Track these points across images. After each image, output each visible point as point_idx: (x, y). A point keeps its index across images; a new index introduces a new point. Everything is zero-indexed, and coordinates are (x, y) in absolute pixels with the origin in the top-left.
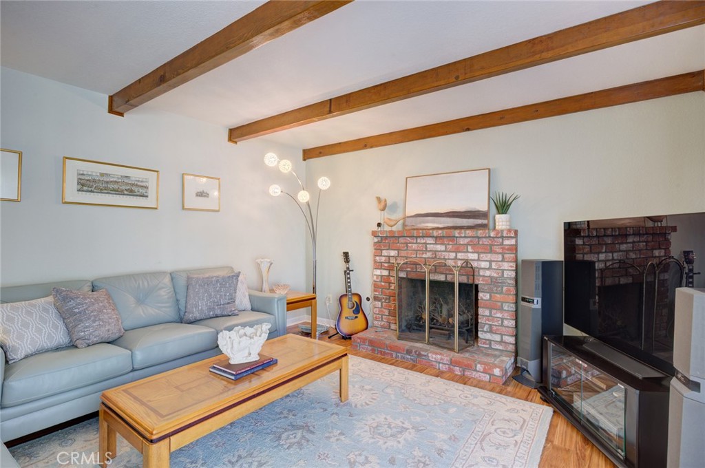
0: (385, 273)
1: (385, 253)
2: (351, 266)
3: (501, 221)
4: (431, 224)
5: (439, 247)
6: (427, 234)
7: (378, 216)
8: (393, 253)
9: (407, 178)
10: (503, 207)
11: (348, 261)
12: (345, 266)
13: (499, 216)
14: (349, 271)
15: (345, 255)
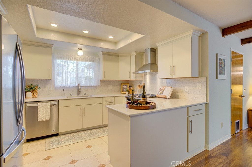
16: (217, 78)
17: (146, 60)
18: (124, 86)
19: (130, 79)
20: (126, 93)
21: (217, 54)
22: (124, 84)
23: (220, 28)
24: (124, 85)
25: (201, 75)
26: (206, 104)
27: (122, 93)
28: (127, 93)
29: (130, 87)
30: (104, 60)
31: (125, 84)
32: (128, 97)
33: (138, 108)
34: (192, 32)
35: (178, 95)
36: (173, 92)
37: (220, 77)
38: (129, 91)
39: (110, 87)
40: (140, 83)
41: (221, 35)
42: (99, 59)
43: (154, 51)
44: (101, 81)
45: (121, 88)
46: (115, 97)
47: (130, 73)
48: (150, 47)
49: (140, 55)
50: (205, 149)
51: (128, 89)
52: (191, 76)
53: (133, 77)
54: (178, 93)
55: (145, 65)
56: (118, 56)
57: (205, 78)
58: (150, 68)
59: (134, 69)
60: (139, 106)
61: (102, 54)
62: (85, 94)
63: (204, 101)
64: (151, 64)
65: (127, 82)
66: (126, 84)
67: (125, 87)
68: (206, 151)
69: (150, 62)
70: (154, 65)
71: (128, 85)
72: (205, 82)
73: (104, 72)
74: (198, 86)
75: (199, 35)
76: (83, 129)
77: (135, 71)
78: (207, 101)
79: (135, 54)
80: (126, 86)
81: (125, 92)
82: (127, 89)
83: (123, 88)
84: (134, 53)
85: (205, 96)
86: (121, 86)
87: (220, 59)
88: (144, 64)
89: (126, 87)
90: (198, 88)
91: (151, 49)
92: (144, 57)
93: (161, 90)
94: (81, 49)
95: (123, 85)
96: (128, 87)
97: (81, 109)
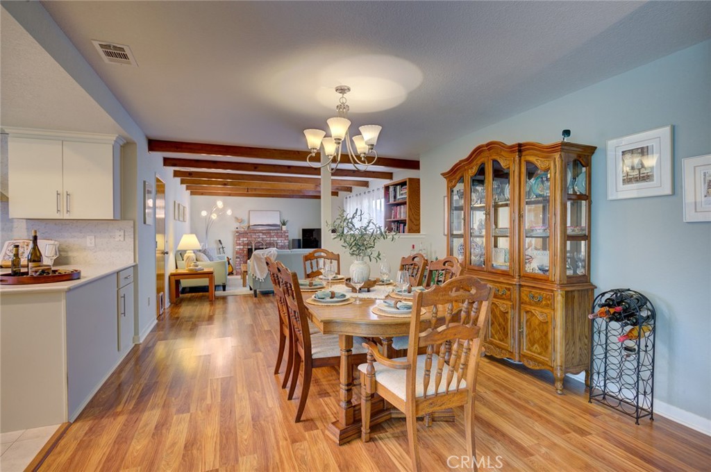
0: (242, 247)
1: (241, 239)
2: (224, 245)
3: (284, 228)
4: (260, 228)
5: (265, 236)
6: (260, 232)
7: (237, 225)
8: (245, 239)
9: (249, 211)
10: (284, 224)
11: (221, 244)
12: (220, 246)
13: (283, 227)
14: (223, 248)
15: (220, 241)
16: (145, 223)
21: (145, 182)
23: (147, 137)
26: (134, 266)
33: (56, 279)
34: (115, 139)
37: (148, 220)
41: (147, 149)
50: (134, 345)
52: (112, 218)
54: (67, 252)
57: (132, 222)
60: (45, 277)
63: (131, 263)
68: (137, 346)
72: (133, 229)
74: (118, 236)
75: (122, 143)
78: (135, 261)
85: (133, 253)
87: (148, 191)
90: (117, 239)
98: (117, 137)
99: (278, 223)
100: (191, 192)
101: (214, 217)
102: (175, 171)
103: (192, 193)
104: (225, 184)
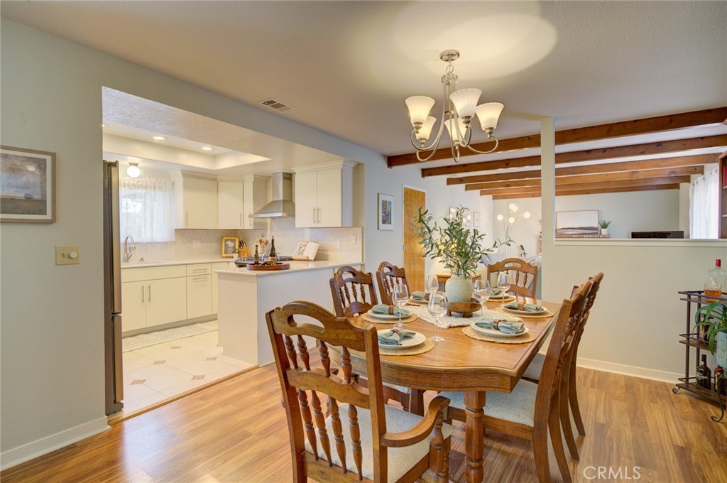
4: (570, 232)
10: (605, 226)
11: (523, 249)
12: (522, 252)
13: (603, 230)
14: (524, 254)
15: (522, 246)
16: (378, 229)
17: (275, 192)
18: (227, 243)
19: (242, 228)
20: (232, 257)
21: (378, 194)
22: (227, 238)
23: (384, 156)
24: (228, 240)
25: (356, 223)
26: (362, 265)
27: (224, 257)
28: (236, 256)
29: (241, 244)
30: (186, 187)
31: (230, 238)
32: (240, 262)
35: (327, 255)
36: (319, 250)
37: (382, 226)
38: (239, 252)
39: (197, 245)
40: (263, 236)
41: (387, 166)
42: (173, 184)
43: (289, 177)
44: (177, 231)
45: (221, 246)
46: (212, 263)
47: (242, 215)
48: (281, 171)
49: (262, 182)
51: (237, 248)
52: (340, 225)
53: (248, 225)
54: (326, 251)
55: (272, 202)
56: (215, 180)
57: (361, 229)
58: (282, 210)
59: (249, 208)
61: (181, 175)
62: (142, 259)
63: (360, 261)
64: (284, 201)
65: (233, 233)
66: (233, 238)
67: (230, 244)
69: (281, 198)
70: (289, 202)
71: (237, 240)
72: (361, 234)
73: (187, 213)
74: (353, 239)
75: (353, 166)
76: (146, 328)
77: (252, 213)
78: (363, 261)
79: (253, 180)
80: (233, 241)
81: (229, 255)
82: (234, 248)
83: (226, 246)
84: (252, 178)
85: (361, 254)
86: (222, 243)
87: (383, 201)
88: (270, 199)
89: (233, 244)
90: (351, 242)
91: (283, 173)
92: (270, 185)
93: (301, 248)
94: (136, 165)
95: (226, 241)
96: (237, 243)
97: (143, 288)
98: (344, 162)
99: (595, 225)
100: (493, 196)
101: (512, 220)
102: (448, 180)
103: (494, 198)
104: (508, 186)
